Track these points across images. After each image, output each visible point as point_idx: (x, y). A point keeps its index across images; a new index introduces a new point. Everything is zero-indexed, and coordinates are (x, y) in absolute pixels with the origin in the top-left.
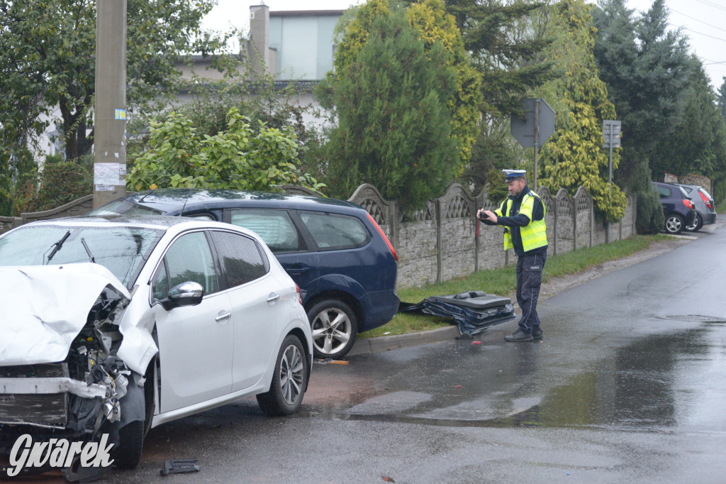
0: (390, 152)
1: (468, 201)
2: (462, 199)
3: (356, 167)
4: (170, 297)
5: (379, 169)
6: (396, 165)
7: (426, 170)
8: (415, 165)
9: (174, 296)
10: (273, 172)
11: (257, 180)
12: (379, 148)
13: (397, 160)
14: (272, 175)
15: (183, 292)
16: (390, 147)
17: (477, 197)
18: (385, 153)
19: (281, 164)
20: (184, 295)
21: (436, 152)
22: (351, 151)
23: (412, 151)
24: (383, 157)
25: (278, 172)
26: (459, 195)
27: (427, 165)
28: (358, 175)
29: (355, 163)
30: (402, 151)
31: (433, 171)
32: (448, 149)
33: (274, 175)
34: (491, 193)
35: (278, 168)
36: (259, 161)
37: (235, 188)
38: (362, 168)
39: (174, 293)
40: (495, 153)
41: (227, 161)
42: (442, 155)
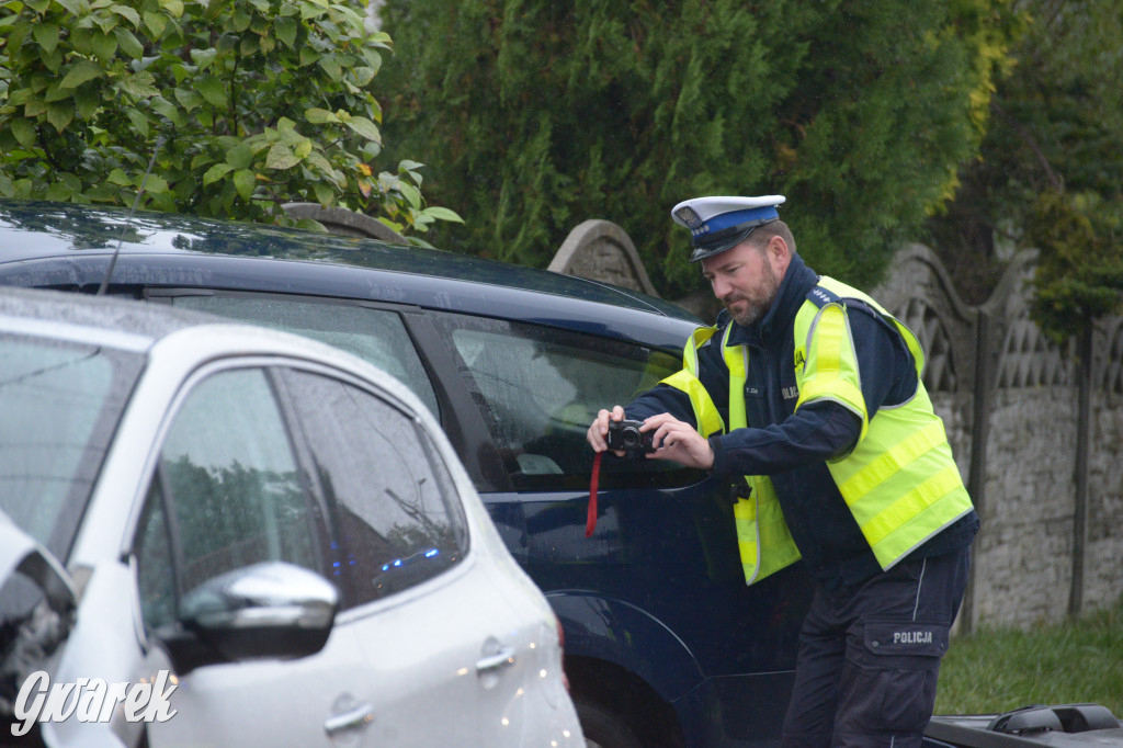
0: (692, 90)
1: (950, 322)
2: (929, 314)
3: (541, 143)
4: (190, 624)
5: (638, 162)
6: (716, 147)
7: (836, 178)
8: (788, 152)
9: (209, 620)
10: (286, 147)
11: (212, 176)
12: (644, 73)
13: (718, 126)
14: (282, 160)
15: (250, 603)
16: (695, 68)
17: (988, 308)
18: (674, 92)
19: (315, 115)
20: (251, 616)
21: (882, 102)
22: (521, 76)
23: (784, 92)
24: (659, 112)
25: (307, 146)
26: (920, 292)
27: (836, 156)
28: (547, 180)
29: (531, 130)
30: (742, 87)
31: (861, 183)
32: (927, 91)
33: (289, 162)
34: (1047, 293)
35: (306, 129)
36: (219, 98)
37: (117, 204)
38: (564, 154)
39: (205, 609)
40: (1053, 119)
41: (95, 89)
42: (901, 115)
